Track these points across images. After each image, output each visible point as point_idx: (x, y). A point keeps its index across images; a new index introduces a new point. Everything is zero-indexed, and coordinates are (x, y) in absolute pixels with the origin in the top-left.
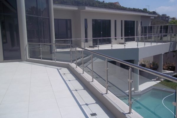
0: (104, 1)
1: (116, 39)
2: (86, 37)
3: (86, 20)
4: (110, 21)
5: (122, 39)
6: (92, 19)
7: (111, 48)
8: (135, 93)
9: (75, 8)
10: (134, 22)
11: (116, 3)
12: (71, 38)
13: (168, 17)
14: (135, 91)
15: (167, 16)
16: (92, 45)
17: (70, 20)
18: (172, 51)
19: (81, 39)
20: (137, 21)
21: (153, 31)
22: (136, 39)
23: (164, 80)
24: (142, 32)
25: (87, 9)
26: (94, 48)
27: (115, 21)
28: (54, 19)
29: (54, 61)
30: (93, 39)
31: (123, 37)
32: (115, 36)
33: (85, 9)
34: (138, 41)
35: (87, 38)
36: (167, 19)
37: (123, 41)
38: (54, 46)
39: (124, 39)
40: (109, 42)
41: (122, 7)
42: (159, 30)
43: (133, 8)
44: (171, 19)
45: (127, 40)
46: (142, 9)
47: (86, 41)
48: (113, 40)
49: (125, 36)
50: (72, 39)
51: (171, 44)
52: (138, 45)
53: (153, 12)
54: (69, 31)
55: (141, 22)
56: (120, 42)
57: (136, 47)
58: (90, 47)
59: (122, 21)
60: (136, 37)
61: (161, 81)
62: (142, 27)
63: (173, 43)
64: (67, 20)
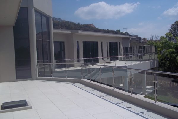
0: (79, 23)
1: (103, 59)
2: (78, 57)
3: (78, 42)
4: (97, 43)
5: (108, 58)
6: (83, 41)
9: (69, 32)
10: (117, 43)
11: (91, 24)
12: (65, 58)
13: (140, 38)
15: (139, 36)
17: (64, 42)
18: (152, 68)
19: (74, 60)
20: (119, 43)
21: (133, 51)
22: (119, 58)
23: (148, 94)
24: (124, 52)
25: (80, 32)
26: (86, 67)
27: (102, 42)
28: (54, 42)
29: (66, 78)
30: (84, 59)
31: (109, 57)
32: (102, 56)
33: (78, 32)
34: (121, 60)
36: (139, 39)
37: (109, 60)
39: (109, 58)
40: (97, 61)
42: (138, 50)
43: (107, 30)
44: (142, 39)
45: (112, 60)
46: (116, 31)
47: (79, 61)
48: (100, 60)
49: (110, 56)
50: (66, 60)
51: (151, 62)
53: (126, 33)
54: (63, 52)
55: (123, 43)
56: (107, 62)
57: (125, 65)
59: (107, 42)
60: (119, 56)
61: (146, 95)
62: (124, 48)
63: (152, 61)
64: (60, 43)
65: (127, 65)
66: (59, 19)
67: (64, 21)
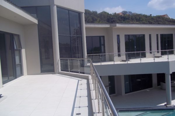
0: (151, 15)
1: (151, 53)
3: (118, 36)
5: (158, 52)
6: (125, 35)
7: (140, 62)
8: (167, 107)
9: (107, 26)
10: (172, 34)
11: (165, 15)
14: (168, 106)
16: (125, 59)
17: (104, 37)
19: (113, 54)
25: (118, 25)
27: (150, 35)
28: (86, 37)
29: (78, 74)
30: (126, 54)
31: (160, 50)
32: (151, 50)
33: (116, 26)
35: (120, 52)
38: (86, 60)
39: (160, 52)
40: (144, 56)
41: (172, 19)
45: (163, 54)
47: (119, 55)
48: (148, 54)
52: (168, 58)
54: (102, 47)
57: (167, 60)
58: (123, 61)
64: (100, 37)
65: (169, 61)
66: (130, 12)
67: (135, 14)
